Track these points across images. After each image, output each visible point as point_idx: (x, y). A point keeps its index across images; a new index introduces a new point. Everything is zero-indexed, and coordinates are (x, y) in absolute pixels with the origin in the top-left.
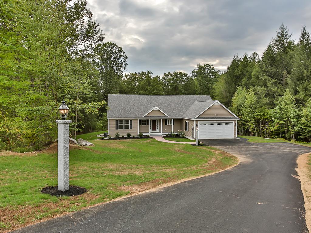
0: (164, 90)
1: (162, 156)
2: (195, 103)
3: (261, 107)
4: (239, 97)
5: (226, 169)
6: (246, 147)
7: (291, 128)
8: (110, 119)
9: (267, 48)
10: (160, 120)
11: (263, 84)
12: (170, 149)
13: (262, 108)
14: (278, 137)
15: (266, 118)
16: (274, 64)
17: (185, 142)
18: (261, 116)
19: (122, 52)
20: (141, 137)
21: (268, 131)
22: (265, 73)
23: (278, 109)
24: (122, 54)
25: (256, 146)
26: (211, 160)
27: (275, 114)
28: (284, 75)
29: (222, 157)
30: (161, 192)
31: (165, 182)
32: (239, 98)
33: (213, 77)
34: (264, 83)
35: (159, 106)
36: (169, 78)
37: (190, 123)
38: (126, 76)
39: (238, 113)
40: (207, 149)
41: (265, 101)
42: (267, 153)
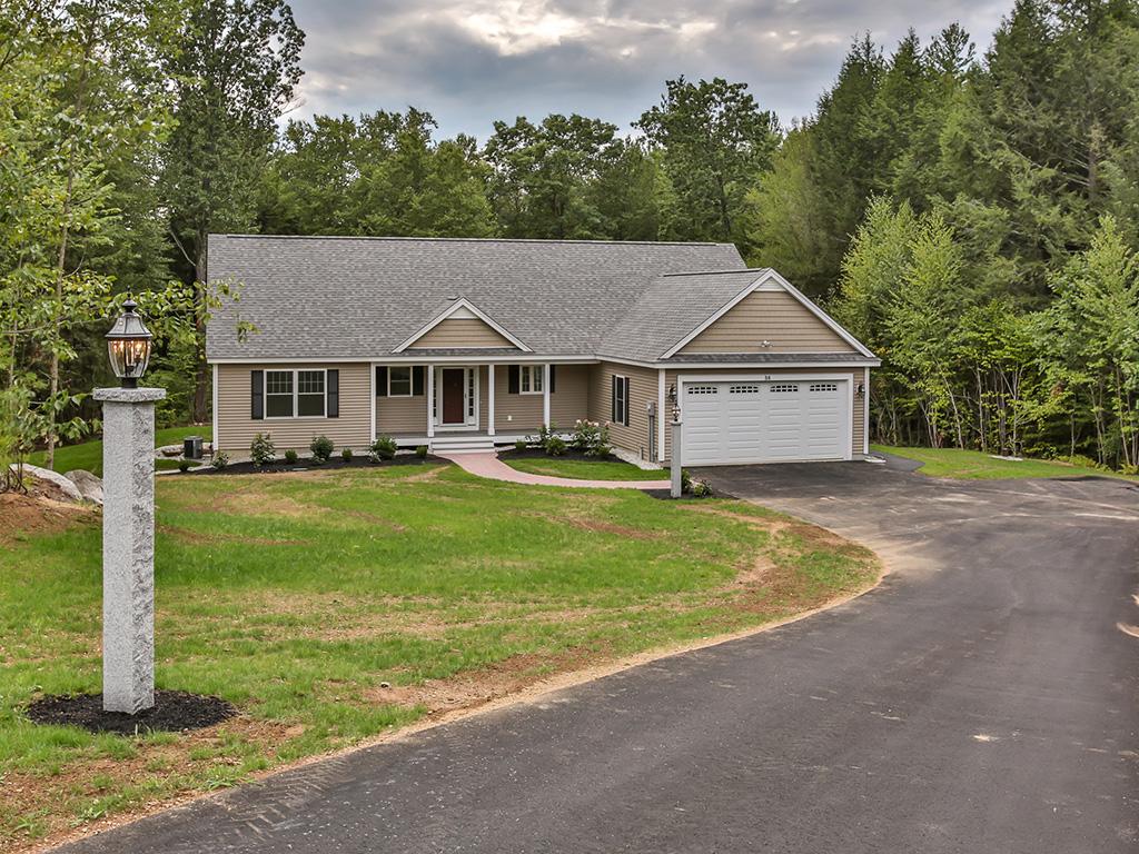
0: (496, 208)
1: (511, 553)
2: (660, 282)
3: (984, 301)
4: (878, 250)
5: (826, 607)
6: (913, 500)
7: (1125, 409)
8: (220, 365)
9: (1013, 13)
10: (484, 369)
11: (994, 191)
12: (543, 514)
13: (985, 310)
14: (1060, 452)
15: (1007, 355)
16: (1044, 92)
17: (614, 478)
18: (984, 347)
19: (278, 8)
20: (385, 455)
21: (1015, 420)
22: (1004, 133)
23: (1066, 311)
24: (275, 16)
25: (961, 498)
26: (750, 567)
27: (1051, 336)
28: (1094, 146)
29: (802, 551)
30: (564, 705)
31: (563, 665)
32: (878, 257)
33: (745, 147)
34: (998, 183)
35: (476, 295)
36: (521, 145)
37: (637, 385)
38: (295, 133)
39: (874, 333)
40: (725, 514)
41: (1001, 273)
42: (1008, 527)
